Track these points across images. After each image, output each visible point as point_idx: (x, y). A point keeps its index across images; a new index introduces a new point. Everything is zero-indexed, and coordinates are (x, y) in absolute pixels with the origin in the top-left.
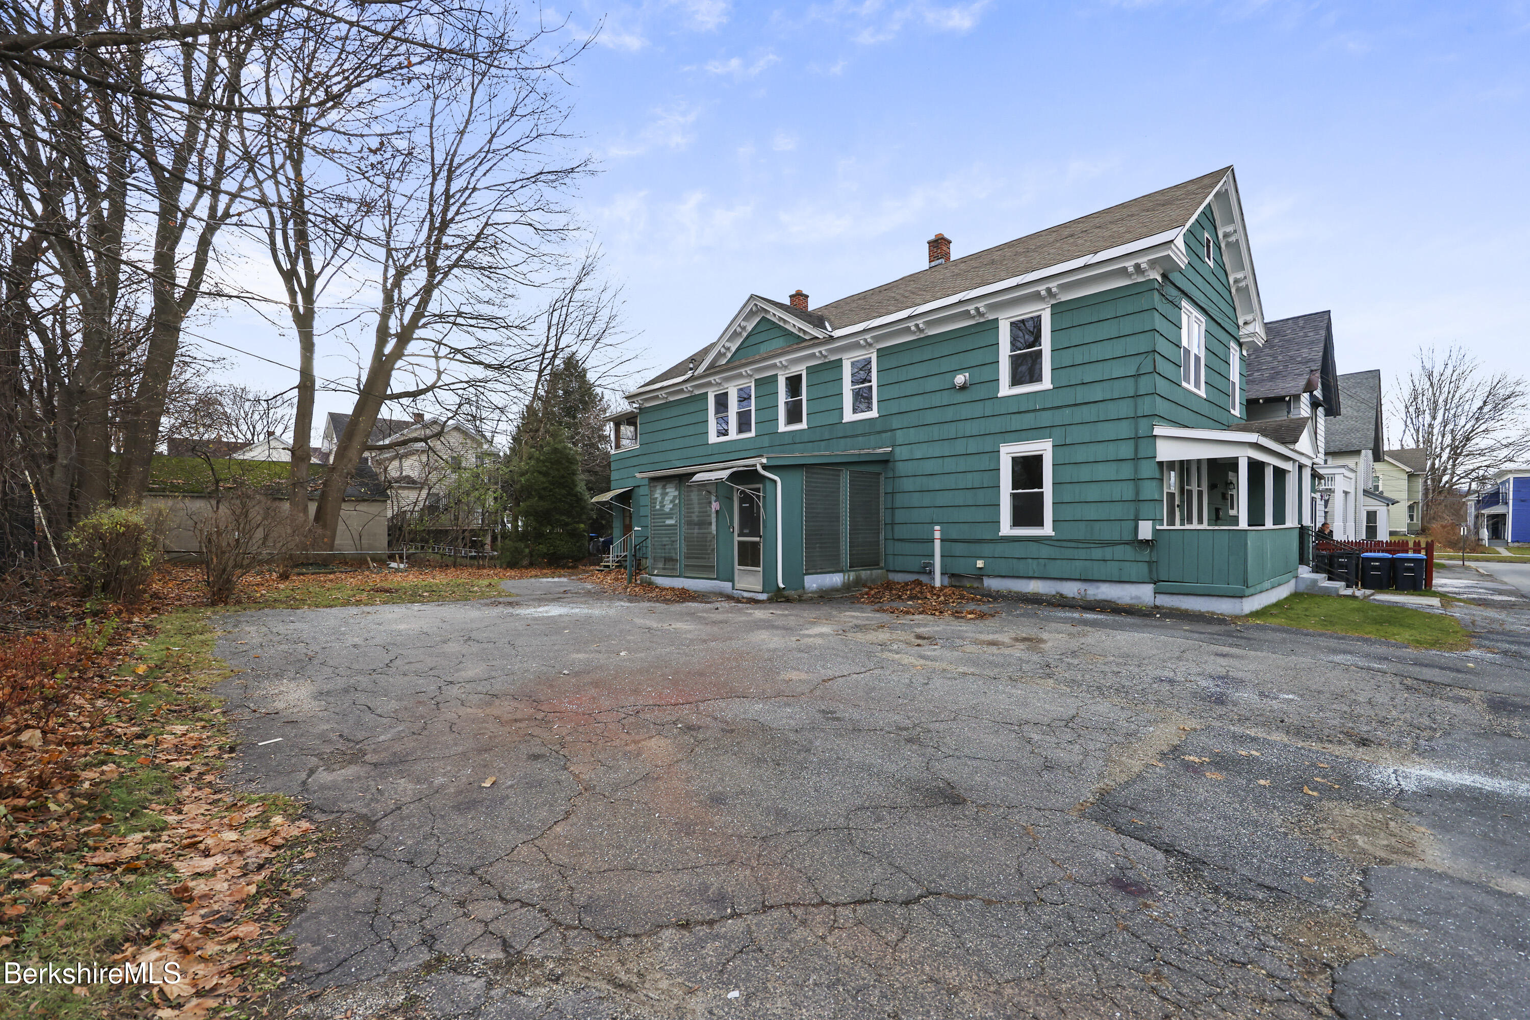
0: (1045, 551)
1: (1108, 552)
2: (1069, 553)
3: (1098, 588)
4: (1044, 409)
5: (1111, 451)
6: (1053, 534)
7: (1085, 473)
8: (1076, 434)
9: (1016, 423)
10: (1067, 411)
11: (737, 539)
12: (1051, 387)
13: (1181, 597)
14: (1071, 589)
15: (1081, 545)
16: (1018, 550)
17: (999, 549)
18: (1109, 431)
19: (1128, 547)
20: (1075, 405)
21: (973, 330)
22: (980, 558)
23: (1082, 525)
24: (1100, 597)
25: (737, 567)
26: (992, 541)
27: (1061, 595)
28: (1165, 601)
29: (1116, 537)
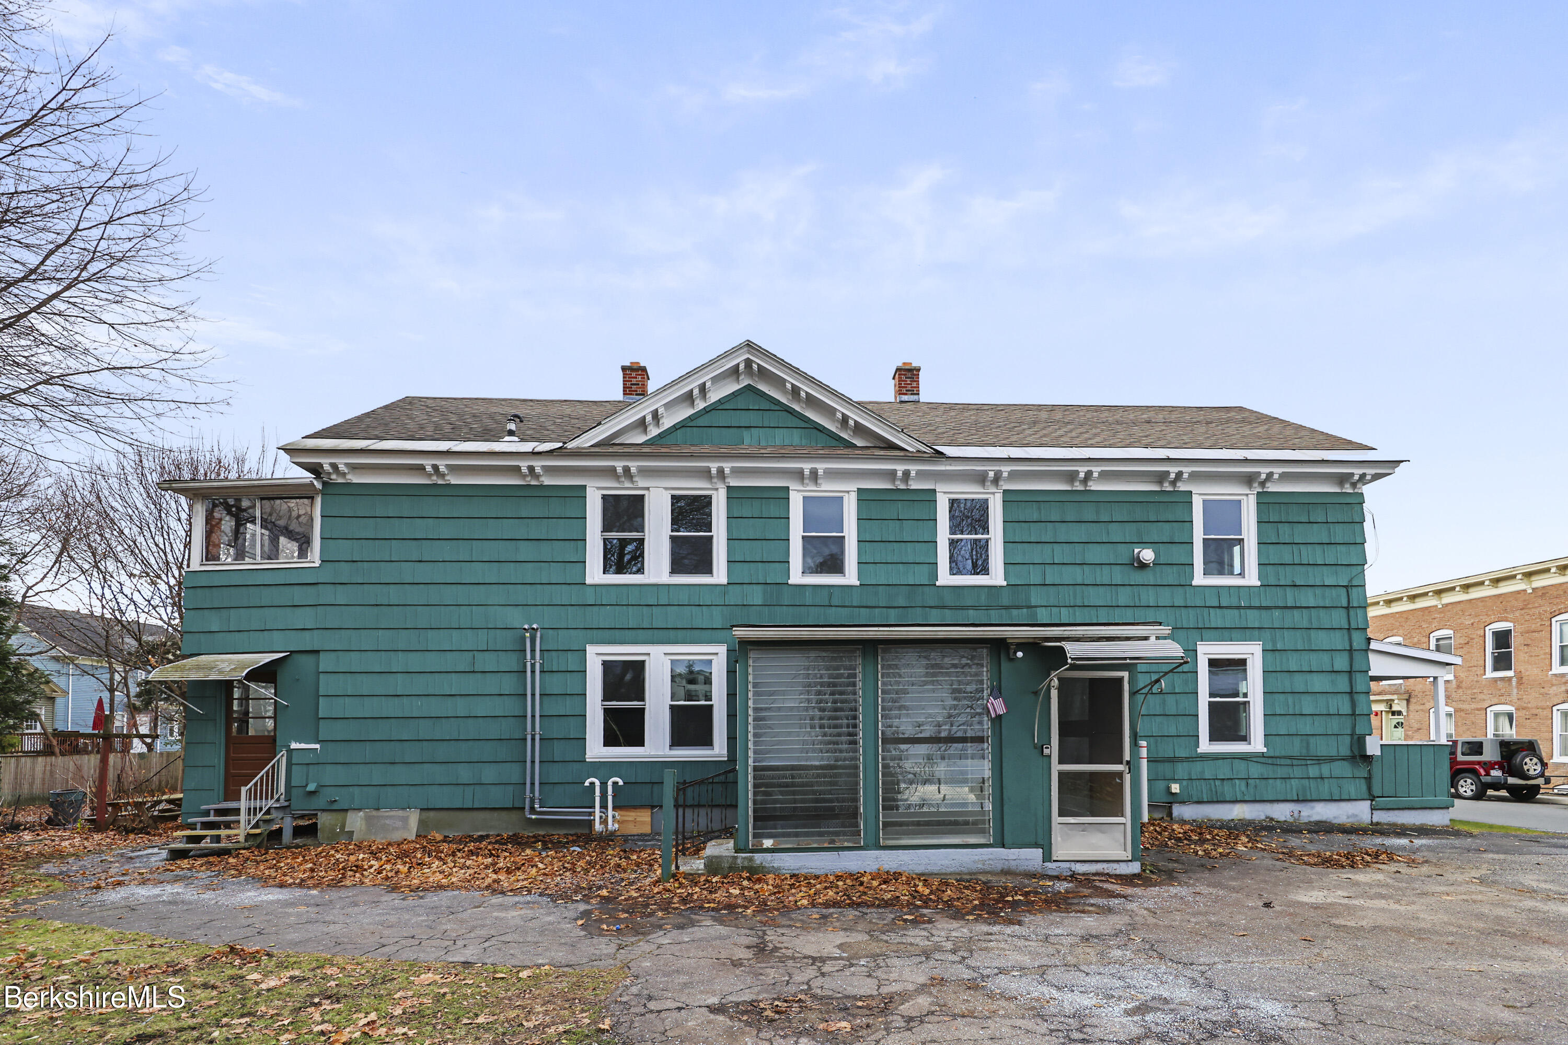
0: (1256, 770)
1: (1325, 770)
2: (1281, 772)
3: (1313, 808)
4: (1250, 607)
5: (1323, 661)
6: (1265, 750)
7: (1299, 682)
8: (1287, 640)
9: (1216, 619)
10: (1277, 613)
11: (1056, 768)
12: (1259, 583)
13: (1396, 812)
14: (1282, 812)
15: (1295, 762)
16: (1224, 770)
17: (1197, 769)
18: (1322, 640)
19: (1345, 763)
20: (1286, 607)
21: (1157, 499)
22: (1175, 780)
23: (1297, 741)
24: (1315, 818)
25: (1056, 819)
26: (1188, 759)
27: (1272, 819)
28: (1382, 817)
29: (1333, 753)
